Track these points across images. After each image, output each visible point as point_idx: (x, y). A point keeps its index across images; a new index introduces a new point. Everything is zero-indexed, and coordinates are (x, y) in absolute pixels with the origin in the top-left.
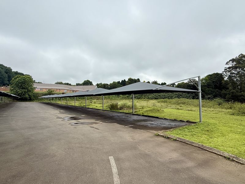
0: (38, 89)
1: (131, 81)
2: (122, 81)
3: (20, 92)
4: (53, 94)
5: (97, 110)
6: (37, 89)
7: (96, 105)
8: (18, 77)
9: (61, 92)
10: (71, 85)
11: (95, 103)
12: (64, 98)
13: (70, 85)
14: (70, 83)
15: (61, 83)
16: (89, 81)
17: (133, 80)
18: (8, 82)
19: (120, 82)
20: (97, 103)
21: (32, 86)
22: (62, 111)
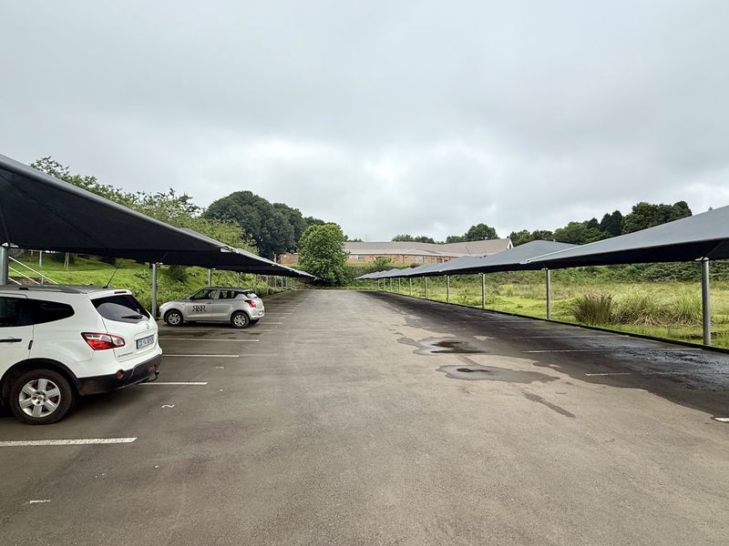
0: (354, 258)
1: (648, 216)
2: (607, 216)
3: (317, 265)
4: (388, 269)
5: (523, 320)
6: (351, 257)
7: (516, 300)
8: (312, 230)
9: (409, 262)
10: (433, 243)
11: (510, 294)
12: (415, 280)
13: (431, 241)
14: (429, 238)
15: (407, 239)
16: (486, 227)
17: (654, 208)
18: (294, 244)
19: (599, 222)
20: (516, 295)
21: (340, 249)
22: (412, 317)
